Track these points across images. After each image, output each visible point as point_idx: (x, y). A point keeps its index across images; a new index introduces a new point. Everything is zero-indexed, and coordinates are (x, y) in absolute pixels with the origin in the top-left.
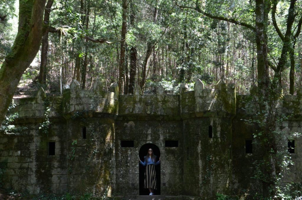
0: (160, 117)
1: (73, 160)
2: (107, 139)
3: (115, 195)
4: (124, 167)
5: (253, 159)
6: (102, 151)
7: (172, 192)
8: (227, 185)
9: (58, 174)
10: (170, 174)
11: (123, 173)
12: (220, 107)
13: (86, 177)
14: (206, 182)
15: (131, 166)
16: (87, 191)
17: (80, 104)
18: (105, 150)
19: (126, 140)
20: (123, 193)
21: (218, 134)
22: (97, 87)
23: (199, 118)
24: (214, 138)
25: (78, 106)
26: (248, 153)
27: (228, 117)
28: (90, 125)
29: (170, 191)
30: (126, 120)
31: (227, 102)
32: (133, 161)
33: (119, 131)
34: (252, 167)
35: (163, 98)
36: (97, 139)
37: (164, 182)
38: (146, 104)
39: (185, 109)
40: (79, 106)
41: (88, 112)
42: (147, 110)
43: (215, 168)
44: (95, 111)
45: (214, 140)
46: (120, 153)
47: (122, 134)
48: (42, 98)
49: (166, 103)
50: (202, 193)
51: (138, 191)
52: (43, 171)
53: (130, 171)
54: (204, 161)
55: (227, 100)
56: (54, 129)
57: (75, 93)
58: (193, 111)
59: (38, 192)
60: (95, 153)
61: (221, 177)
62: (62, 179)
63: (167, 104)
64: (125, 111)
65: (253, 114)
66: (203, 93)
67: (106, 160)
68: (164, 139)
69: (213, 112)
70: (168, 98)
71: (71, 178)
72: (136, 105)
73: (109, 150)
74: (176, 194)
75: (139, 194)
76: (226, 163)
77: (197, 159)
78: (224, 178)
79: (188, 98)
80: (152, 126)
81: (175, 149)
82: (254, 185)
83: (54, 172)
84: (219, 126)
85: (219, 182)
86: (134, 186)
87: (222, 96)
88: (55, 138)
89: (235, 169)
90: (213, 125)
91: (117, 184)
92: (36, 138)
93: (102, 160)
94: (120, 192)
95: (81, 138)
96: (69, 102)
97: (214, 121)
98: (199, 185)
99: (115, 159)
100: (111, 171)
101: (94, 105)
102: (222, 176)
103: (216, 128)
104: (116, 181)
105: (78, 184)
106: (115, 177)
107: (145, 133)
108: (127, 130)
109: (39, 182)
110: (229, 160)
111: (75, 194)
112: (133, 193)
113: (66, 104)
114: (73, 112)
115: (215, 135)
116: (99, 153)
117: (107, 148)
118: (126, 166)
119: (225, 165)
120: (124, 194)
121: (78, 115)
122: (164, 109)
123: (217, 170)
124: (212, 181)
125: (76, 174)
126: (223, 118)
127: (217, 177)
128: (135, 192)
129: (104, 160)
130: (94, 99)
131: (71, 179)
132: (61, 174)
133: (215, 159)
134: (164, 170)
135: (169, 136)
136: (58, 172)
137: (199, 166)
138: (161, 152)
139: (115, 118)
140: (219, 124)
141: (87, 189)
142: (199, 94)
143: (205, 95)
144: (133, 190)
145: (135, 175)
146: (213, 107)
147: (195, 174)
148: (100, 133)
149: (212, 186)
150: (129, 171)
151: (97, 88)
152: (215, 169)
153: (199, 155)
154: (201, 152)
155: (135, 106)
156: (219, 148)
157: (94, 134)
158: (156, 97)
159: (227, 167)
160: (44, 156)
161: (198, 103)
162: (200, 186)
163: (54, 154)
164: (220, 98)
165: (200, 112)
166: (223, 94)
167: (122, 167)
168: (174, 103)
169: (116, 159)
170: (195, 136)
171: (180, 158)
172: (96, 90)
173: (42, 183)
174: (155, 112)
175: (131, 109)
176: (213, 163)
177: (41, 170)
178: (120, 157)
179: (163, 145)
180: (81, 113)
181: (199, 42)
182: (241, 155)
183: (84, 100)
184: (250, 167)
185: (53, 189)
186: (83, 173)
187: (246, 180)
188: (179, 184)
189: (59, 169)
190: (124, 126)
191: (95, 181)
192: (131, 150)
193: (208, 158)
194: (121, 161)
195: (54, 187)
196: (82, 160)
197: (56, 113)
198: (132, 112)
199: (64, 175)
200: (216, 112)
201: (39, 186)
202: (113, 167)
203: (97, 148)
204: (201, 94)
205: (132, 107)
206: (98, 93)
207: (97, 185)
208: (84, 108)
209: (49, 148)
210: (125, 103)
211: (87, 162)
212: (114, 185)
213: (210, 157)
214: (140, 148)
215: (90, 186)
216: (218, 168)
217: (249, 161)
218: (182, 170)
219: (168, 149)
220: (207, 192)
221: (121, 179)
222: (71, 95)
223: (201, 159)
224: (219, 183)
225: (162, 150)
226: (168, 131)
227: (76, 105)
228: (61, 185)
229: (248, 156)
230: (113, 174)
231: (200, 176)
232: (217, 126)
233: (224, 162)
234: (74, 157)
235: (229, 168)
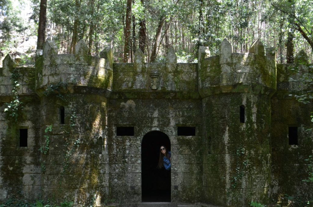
0: (171, 94)
1: (47, 154)
2: (94, 124)
3: (106, 202)
4: (121, 163)
5: (298, 153)
6: (87, 141)
7: (187, 199)
8: (266, 190)
9: (31, 172)
10: (184, 173)
11: (119, 171)
12: (257, 79)
13: (64, 178)
14: (236, 186)
15: (130, 163)
16: (65, 198)
17: (56, 74)
18: (92, 140)
19: (124, 126)
20: (119, 200)
21: (254, 118)
22: (80, 49)
23: (226, 94)
24: (247, 122)
25: (53, 77)
26: (293, 144)
27: (266, 93)
28: (70, 104)
29: (185, 198)
30: (123, 98)
31: (266, 72)
32: (132, 155)
33: (114, 114)
34: (297, 163)
35: (174, 68)
36: (80, 124)
37: (175, 185)
38: (152, 76)
39: (206, 83)
40: (55, 77)
41: (66, 85)
42: (152, 84)
43: (249, 166)
44: (77, 84)
45: (247, 126)
46: (115, 144)
47: (118, 117)
48: (10, 68)
49: (179, 74)
50: (230, 201)
51: (140, 196)
52: (11, 169)
53: (129, 168)
54: (233, 156)
55: (266, 69)
56: (26, 111)
57: (49, 59)
58: (217, 84)
59: (4, 197)
60: (77, 144)
61: (257, 179)
62: (36, 179)
63: (180, 76)
64: (121, 85)
65: (299, 90)
66: (232, 59)
67: (93, 154)
68: (176, 124)
69: (247, 85)
70: (181, 68)
71: (45, 179)
72: (137, 77)
73: (97, 139)
74: (193, 201)
75: (141, 200)
76: (264, 159)
77: (223, 153)
78: (261, 180)
79: (211, 67)
80: (160, 107)
81: (191, 139)
82: (300, 189)
83: (26, 169)
84: (255, 105)
85: (254, 185)
86: (134, 190)
87: (259, 63)
88: (27, 123)
89: (274, 167)
90: (246, 105)
91: (111, 186)
92: (2, 123)
93: (88, 154)
94: (114, 198)
95: (57, 123)
96: (42, 71)
97: (247, 99)
98: (226, 190)
99: (107, 153)
100: (100, 169)
101: (75, 75)
102: (258, 177)
103: (250, 108)
104: (110, 183)
105: (53, 188)
106: (107, 177)
107: (150, 116)
108: (124, 112)
109: (6, 183)
110: (267, 155)
111: (49, 202)
112: (133, 200)
113: (38, 75)
114: (46, 85)
115: (249, 118)
116: (83, 144)
117: (95, 137)
118: (123, 162)
119: (263, 162)
120: (120, 202)
121: (52, 90)
122: (176, 83)
123: (251, 169)
124: (245, 184)
125: (50, 174)
126: (260, 95)
127: (252, 179)
128: (136, 198)
129: (90, 153)
130: (76, 68)
131: (45, 181)
132: (34, 172)
133: (250, 153)
134: (175, 167)
135: (183, 121)
136: (31, 170)
137: (225, 164)
138: (171, 143)
139: (108, 96)
140: (254, 103)
141: (65, 195)
142: (227, 60)
143: (234, 61)
144: (132, 195)
145: (135, 174)
146: (247, 79)
147: (219, 174)
148: (85, 115)
149: (244, 192)
150: (127, 169)
151: (80, 51)
152: (249, 168)
153: (227, 148)
154: (228, 143)
155: (136, 79)
156: (255, 137)
157: (75, 117)
158: (165, 66)
159: (265, 164)
160: (12, 147)
161: (226, 73)
162: (227, 192)
163: (26, 146)
164: (257, 65)
165: (228, 86)
166: (261, 61)
167: (117, 164)
168: (190, 74)
169: (109, 152)
170: (219, 120)
171: (199, 151)
172: (79, 54)
173: (10, 185)
174: (164, 87)
175: (131, 82)
176: (245, 159)
177: (9, 167)
178: (115, 150)
179: (174, 133)
180: (56, 87)
181: (219, 10)
182: (282, 148)
183: (61, 68)
184: (295, 165)
185: (24, 192)
186: (61, 172)
187: (289, 181)
188: (197, 188)
189: (32, 166)
190: (121, 106)
191: (78, 184)
192: (130, 140)
193: (238, 152)
194: (117, 156)
195: (25, 190)
196: (59, 154)
197: (28, 89)
198: (132, 87)
199: (39, 173)
200: (251, 86)
201: (6, 189)
202: (105, 164)
203: (80, 137)
204: (229, 60)
205: (132, 80)
206: (82, 58)
207: (80, 190)
208: (61, 80)
209: (19, 136)
210: (122, 74)
211: (66, 158)
212: (106, 188)
213: (242, 150)
214: (142, 137)
215: (70, 191)
216: (253, 166)
217: (294, 155)
218: (201, 168)
219: (181, 138)
220: (237, 201)
221: (116, 180)
222: (44, 62)
223: (229, 153)
224: (254, 187)
225: (173, 140)
226: (181, 113)
227: (50, 75)
228: (36, 187)
229: (292, 148)
230: (104, 174)
231: (228, 177)
232: (252, 106)
233: (261, 158)
234: (49, 150)
235: (268, 166)
